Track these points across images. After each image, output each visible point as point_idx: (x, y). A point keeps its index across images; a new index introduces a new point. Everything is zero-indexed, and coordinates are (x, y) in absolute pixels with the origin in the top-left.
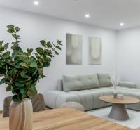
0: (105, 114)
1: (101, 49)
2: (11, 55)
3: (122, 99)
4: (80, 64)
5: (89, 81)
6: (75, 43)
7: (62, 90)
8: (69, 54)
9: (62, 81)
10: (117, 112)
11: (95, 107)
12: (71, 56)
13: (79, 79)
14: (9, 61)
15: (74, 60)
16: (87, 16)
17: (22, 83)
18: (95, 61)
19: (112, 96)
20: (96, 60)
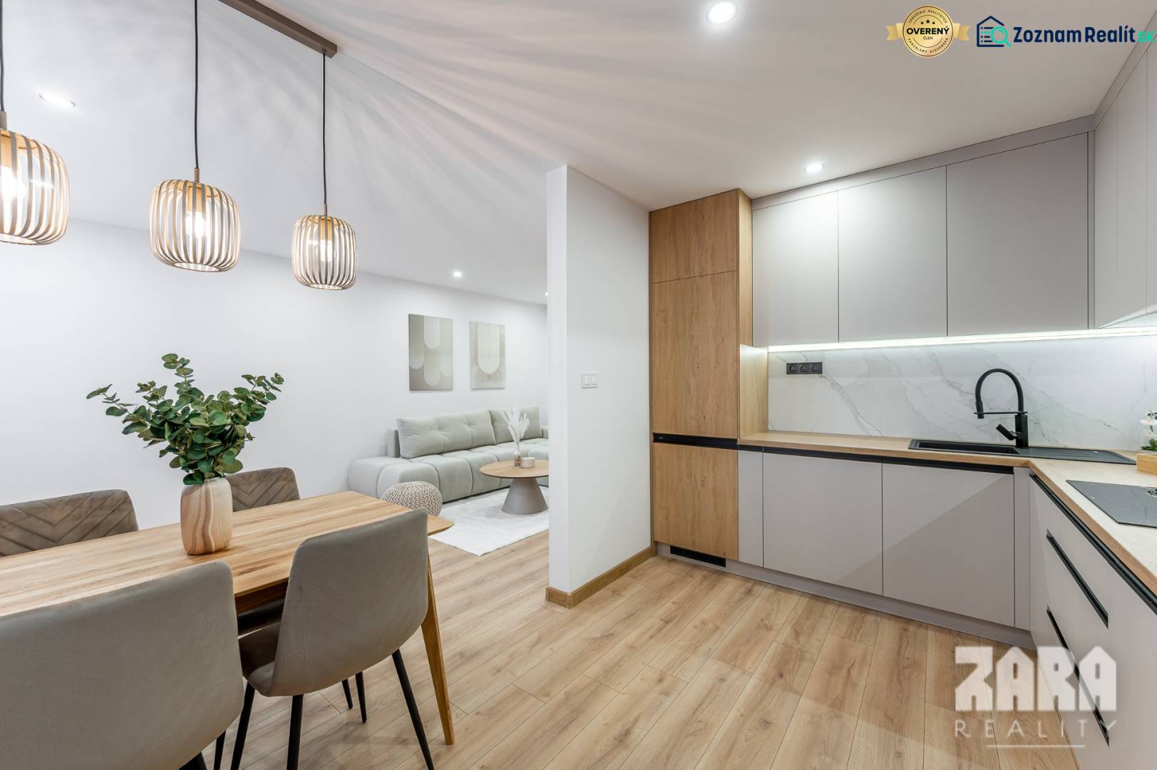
0: (493, 505)
1: (502, 353)
2: (174, 404)
3: (532, 467)
4: (450, 390)
5: (468, 429)
6: (432, 338)
7: (398, 455)
8: (416, 367)
9: (396, 432)
10: (520, 498)
11: (477, 490)
12: (422, 370)
13: (441, 426)
14: (172, 416)
15: (430, 379)
16: (457, 274)
17: (202, 452)
18: (487, 380)
19: (512, 463)
20: (489, 377)
